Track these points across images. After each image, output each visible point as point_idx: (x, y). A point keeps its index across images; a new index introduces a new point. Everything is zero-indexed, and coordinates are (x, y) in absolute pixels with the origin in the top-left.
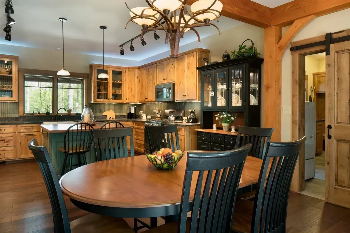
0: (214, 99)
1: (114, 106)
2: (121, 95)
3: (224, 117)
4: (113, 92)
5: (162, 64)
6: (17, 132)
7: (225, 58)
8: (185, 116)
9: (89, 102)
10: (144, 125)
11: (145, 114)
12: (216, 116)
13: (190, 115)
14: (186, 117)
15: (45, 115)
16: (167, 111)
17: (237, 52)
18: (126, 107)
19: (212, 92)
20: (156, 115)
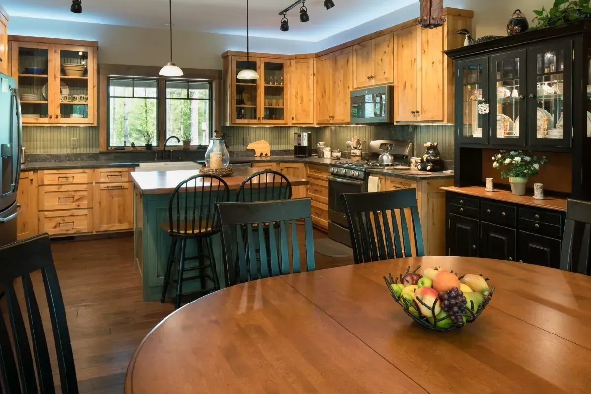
0: (488, 121)
1: (268, 131)
2: (282, 109)
3: (513, 162)
4: (267, 103)
5: (364, 46)
6: (94, 182)
7: (516, 27)
8: (415, 154)
9: (222, 125)
10: (327, 171)
11: (328, 148)
12: (493, 158)
13: (428, 153)
14: (417, 157)
15: (144, 149)
16: (376, 143)
17: (548, 11)
18: (292, 133)
19: (483, 105)
20: (352, 151)
